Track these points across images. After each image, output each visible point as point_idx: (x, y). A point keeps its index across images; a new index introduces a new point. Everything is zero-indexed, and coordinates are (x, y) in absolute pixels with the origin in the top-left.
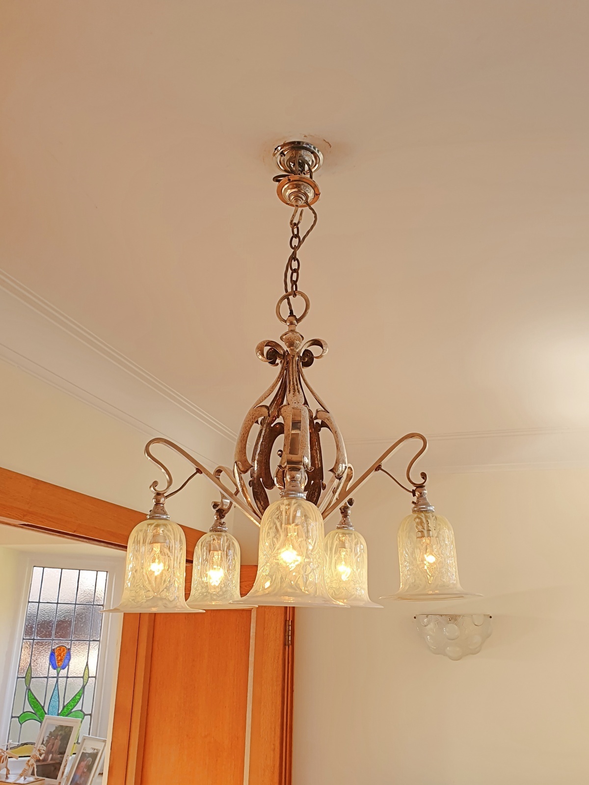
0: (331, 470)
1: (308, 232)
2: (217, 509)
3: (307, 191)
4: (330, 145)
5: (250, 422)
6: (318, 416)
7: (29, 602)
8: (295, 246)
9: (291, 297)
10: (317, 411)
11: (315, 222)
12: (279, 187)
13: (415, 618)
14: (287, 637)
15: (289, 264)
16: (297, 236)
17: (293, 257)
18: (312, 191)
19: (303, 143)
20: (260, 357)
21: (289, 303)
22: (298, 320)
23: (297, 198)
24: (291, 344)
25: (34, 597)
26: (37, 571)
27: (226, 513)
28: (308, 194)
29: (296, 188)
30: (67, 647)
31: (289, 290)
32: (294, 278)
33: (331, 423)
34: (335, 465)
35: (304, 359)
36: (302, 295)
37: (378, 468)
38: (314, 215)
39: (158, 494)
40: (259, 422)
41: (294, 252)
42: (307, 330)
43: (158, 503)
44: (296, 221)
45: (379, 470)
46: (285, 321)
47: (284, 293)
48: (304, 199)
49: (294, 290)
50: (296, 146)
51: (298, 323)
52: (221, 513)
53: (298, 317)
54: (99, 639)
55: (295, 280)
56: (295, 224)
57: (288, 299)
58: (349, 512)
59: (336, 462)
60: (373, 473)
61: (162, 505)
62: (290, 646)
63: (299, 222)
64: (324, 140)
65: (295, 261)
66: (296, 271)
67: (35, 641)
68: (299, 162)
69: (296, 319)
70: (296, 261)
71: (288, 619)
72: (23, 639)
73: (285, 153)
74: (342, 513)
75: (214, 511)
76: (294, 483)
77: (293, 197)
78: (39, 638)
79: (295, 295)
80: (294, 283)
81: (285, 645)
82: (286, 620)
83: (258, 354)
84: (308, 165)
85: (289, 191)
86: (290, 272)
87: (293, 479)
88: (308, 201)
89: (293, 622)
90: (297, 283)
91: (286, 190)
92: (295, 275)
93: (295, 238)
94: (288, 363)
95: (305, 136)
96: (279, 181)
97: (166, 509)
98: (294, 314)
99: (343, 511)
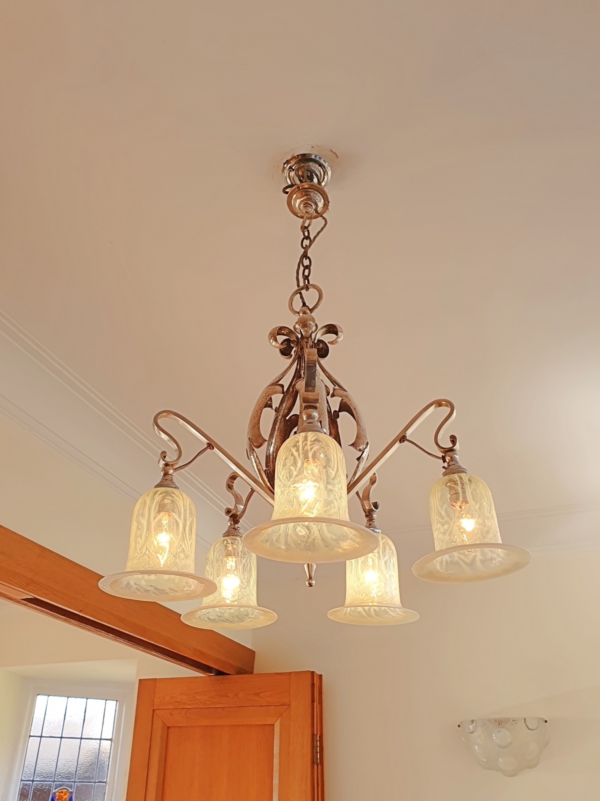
0: (353, 445)
1: (319, 233)
2: (230, 514)
3: (317, 199)
4: (337, 156)
5: (263, 399)
6: (335, 394)
7: (30, 736)
8: (306, 245)
9: (303, 292)
10: (334, 389)
11: (325, 225)
12: (289, 197)
13: (459, 726)
14: (315, 754)
15: (301, 262)
16: (308, 238)
17: (305, 256)
18: (322, 200)
19: (311, 155)
20: (274, 343)
21: (302, 297)
22: (311, 310)
23: (306, 205)
24: (304, 324)
25: (35, 731)
26: (41, 700)
27: (240, 518)
28: (318, 203)
29: (305, 196)
30: (70, 790)
31: (302, 284)
32: (306, 273)
33: (350, 400)
34: (356, 439)
35: (319, 345)
36: (314, 287)
37: (402, 439)
38: (324, 221)
39: (167, 465)
40: (274, 407)
41: (305, 251)
42: (321, 318)
43: (166, 474)
44: (306, 225)
45: (404, 441)
46: (298, 313)
47: (297, 288)
48: (314, 208)
49: (307, 283)
50: (304, 159)
51: (311, 313)
52: (235, 518)
53: (311, 308)
54: (105, 781)
55: (307, 275)
56: (306, 228)
57: (300, 293)
58: (375, 516)
59: (357, 437)
60: (397, 444)
61: (170, 476)
62: (319, 766)
63: (308, 226)
64: (331, 151)
65: (306, 259)
66: (307, 267)
67: (34, 782)
68: (308, 176)
69: (309, 308)
70: (308, 259)
71: (315, 733)
72: (22, 780)
73: (293, 168)
74: (367, 516)
75: (228, 518)
76: (310, 421)
77: (302, 205)
78: (38, 779)
79: (307, 289)
80: (306, 278)
81: (313, 763)
82: (313, 734)
83: (271, 341)
84: (317, 176)
85: (298, 201)
86: (302, 268)
87: (310, 417)
88: (318, 210)
89: (321, 737)
90: (309, 278)
91: (295, 200)
92: (307, 272)
93: (306, 239)
94: (302, 348)
95: (312, 147)
96: (287, 193)
97: (174, 480)
98: (307, 305)
99: (368, 514)
